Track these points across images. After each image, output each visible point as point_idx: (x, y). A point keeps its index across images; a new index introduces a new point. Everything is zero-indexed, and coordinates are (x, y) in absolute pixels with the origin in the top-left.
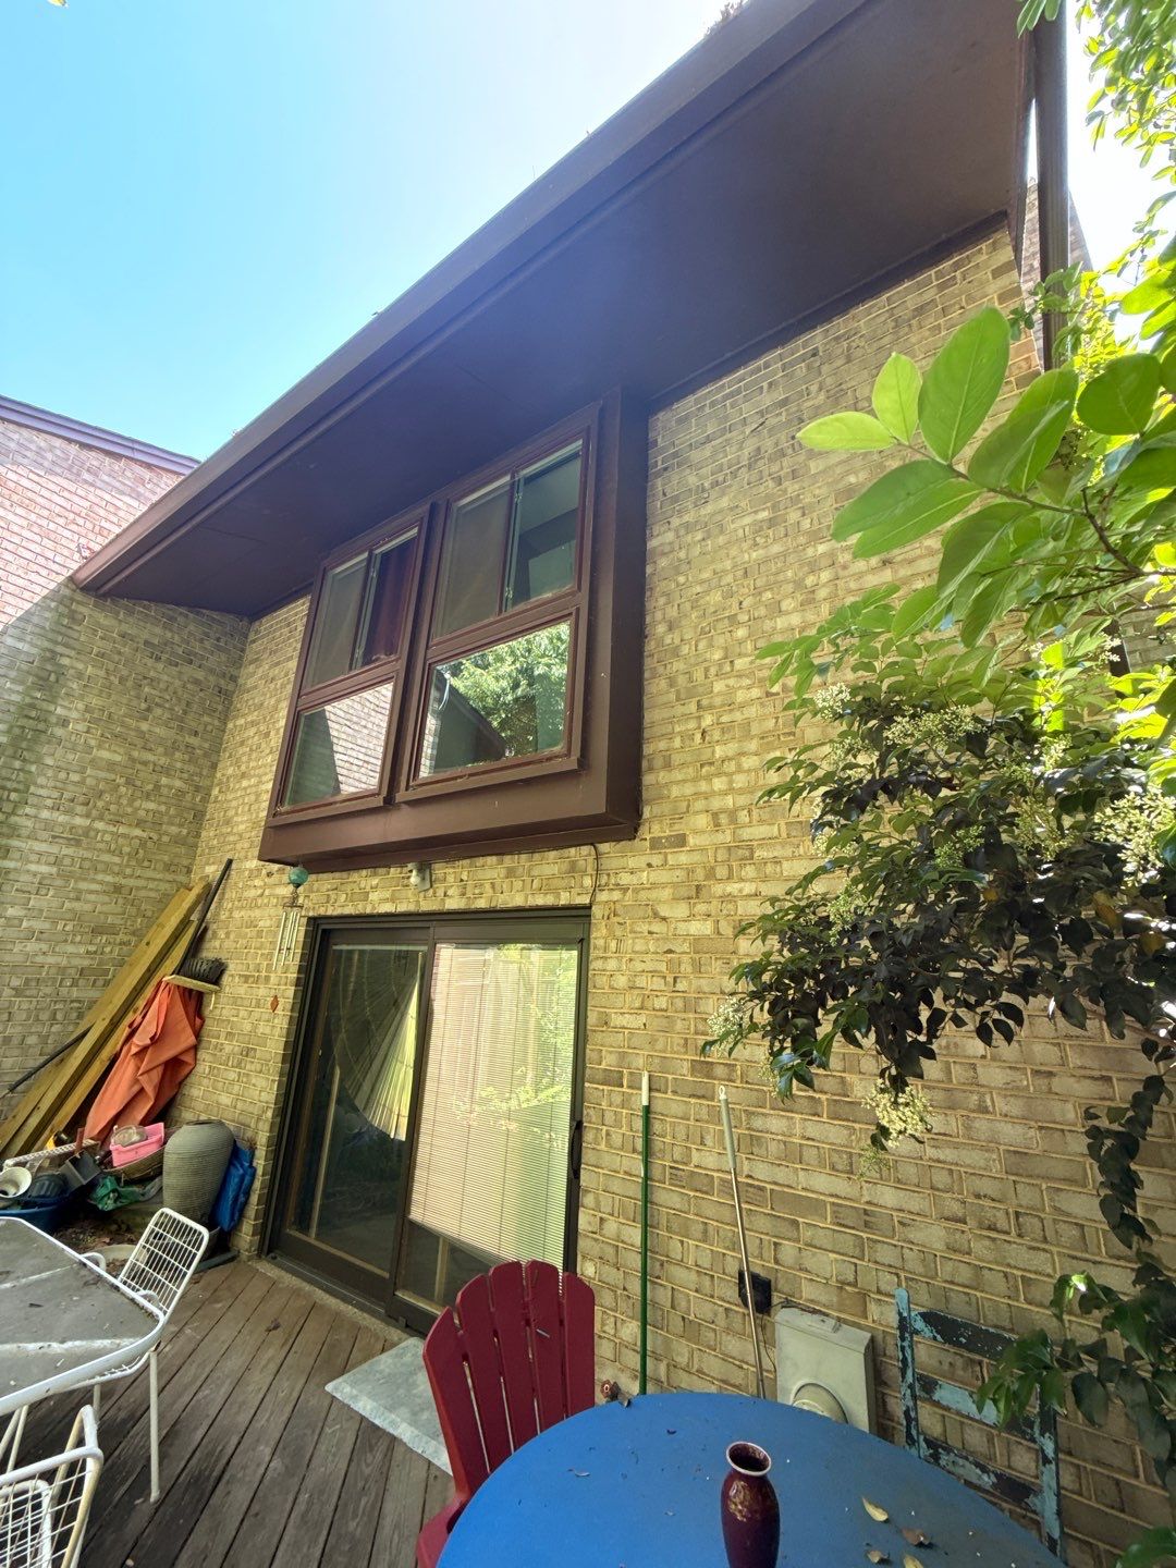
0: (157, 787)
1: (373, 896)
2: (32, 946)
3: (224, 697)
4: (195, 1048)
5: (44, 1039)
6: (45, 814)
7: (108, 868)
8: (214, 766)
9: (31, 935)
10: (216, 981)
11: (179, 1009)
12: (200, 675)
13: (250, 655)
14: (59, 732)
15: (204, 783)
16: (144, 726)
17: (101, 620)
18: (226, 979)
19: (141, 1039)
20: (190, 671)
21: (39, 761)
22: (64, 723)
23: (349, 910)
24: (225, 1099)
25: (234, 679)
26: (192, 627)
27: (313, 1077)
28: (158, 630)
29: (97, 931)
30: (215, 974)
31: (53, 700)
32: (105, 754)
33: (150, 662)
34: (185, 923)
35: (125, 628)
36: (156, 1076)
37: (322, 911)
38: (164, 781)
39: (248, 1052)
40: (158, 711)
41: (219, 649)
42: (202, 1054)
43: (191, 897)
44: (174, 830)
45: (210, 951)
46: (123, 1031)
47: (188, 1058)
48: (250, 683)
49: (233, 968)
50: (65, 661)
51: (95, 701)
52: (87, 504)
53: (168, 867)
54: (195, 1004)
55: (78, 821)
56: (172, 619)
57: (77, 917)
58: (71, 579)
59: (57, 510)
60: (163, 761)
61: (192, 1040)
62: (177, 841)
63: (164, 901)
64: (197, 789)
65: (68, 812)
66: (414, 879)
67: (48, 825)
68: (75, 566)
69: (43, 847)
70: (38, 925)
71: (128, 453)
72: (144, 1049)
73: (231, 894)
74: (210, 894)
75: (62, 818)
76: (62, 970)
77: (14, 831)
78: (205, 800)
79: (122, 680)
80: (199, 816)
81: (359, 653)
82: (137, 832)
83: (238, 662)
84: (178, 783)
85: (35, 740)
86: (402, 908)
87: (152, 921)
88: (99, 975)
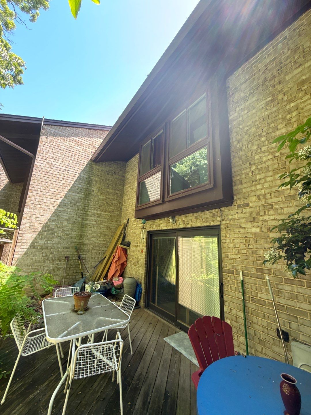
0: (112, 203)
1: (162, 225)
2: (94, 239)
3: (123, 181)
4: (126, 261)
5: (98, 258)
6: (93, 211)
7: (105, 222)
8: (123, 197)
9: (93, 237)
10: (129, 246)
11: (122, 253)
12: (117, 177)
13: (127, 170)
14: (93, 193)
15: (121, 202)
16: (108, 190)
17: (97, 167)
18: (131, 246)
19: (116, 259)
20: (115, 176)
21: (90, 200)
22: (93, 191)
23: (156, 229)
24: (134, 273)
25: (124, 177)
26: (115, 166)
27: (152, 269)
28: (108, 168)
29: (105, 235)
30: (128, 245)
31: (91, 187)
32: (102, 197)
33: (107, 175)
34: (121, 233)
35: (102, 168)
36: (120, 266)
37: (150, 230)
38: (113, 202)
39: (137, 262)
40: (110, 186)
41: (121, 170)
42: (128, 262)
43: (122, 227)
44: (116, 213)
45: (127, 239)
46: (112, 257)
47: (125, 263)
48: (128, 177)
49: (132, 243)
50: (92, 178)
51: (98, 186)
52: (91, 142)
53: (116, 221)
54: (125, 251)
55: (99, 212)
56: (110, 165)
57: (101, 233)
58: (91, 159)
59: (87, 145)
60: (113, 197)
61: (126, 259)
62: (117, 215)
63: (116, 229)
64: (120, 203)
65: (97, 210)
66: (171, 220)
67: (93, 213)
68: (91, 156)
69: (93, 218)
70: (95, 235)
71: (98, 128)
72: (116, 261)
73: (129, 226)
74: (125, 227)
75: (96, 212)
76: (99, 244)
77: (88, 215)
78: (122, 205)
79: (103, 180)
80: (121, 209)
81: (152, 165)
82: (109, 214)
83: (125, 172)
84: (116, 202)
85: (89, 196)
86: (169, 228)
87: (115, 233)
88: (106, 245)
